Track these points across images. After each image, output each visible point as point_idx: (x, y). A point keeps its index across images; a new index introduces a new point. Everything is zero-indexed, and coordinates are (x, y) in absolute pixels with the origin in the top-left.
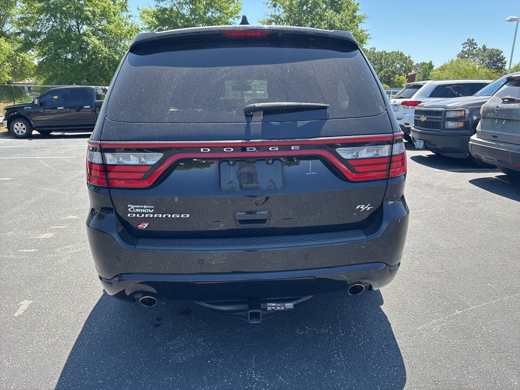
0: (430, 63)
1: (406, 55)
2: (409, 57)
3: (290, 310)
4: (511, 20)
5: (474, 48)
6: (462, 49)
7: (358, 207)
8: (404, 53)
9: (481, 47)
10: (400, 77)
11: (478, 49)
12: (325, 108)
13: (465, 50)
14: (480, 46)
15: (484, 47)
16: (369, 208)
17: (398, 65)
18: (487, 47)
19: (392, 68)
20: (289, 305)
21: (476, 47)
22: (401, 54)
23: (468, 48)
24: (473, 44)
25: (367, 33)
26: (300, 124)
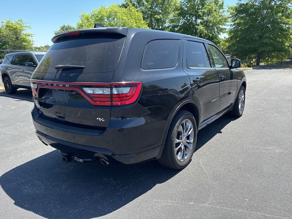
3: (80, 162)
7: (98, 119)
12: (83, 68)
16: (103, 120)
20: (81, 160)
26: (71, 75)
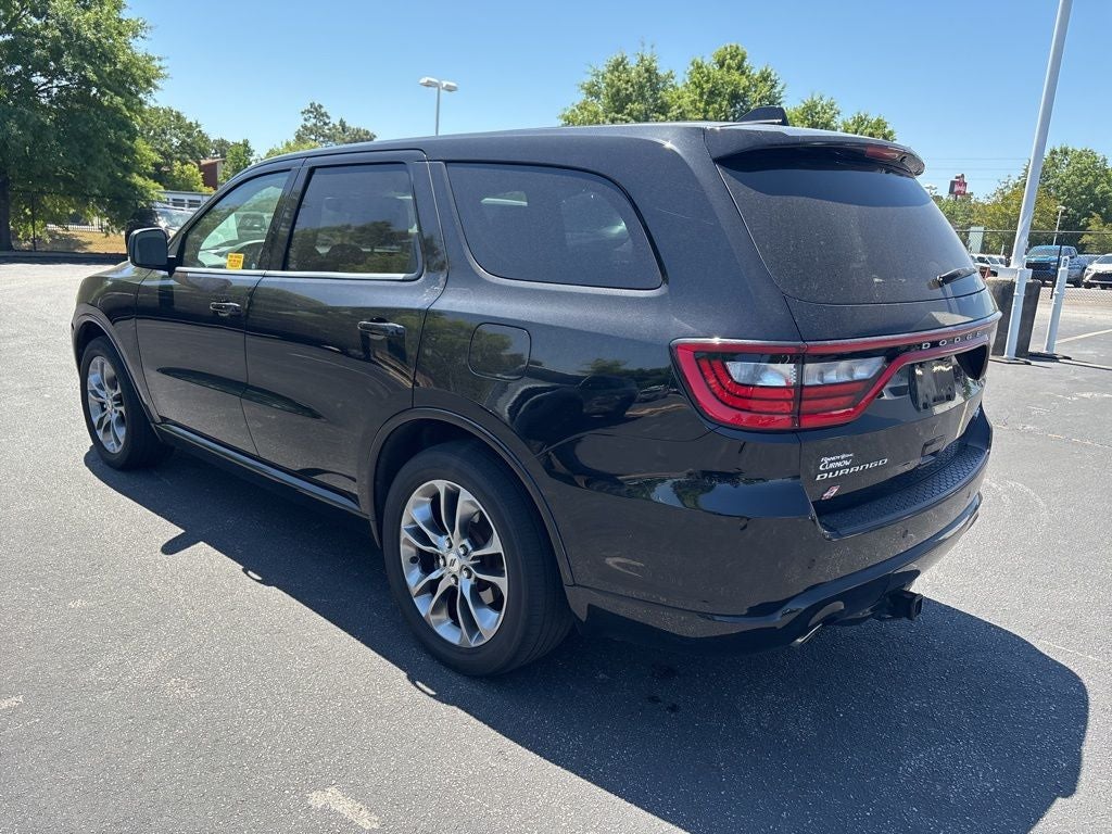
0: (246, 144)
1: (190, 119)
2: (198, 126)
4: (428, 85)
5: (325, 124)
6: (303, 123)
8: (184, 115)
9: (337, 124)
10: (185, 167)
11: (331, 125)
13: (309, 124)
14: (335, 121)
15: (342, 123)
17: (175, 140)
18: (347, 125)
19: (162, 146)
21: (327, 121)
22: (178, 117)
23: (314, 121)
24: (322, 115)
25: (156, 63)
